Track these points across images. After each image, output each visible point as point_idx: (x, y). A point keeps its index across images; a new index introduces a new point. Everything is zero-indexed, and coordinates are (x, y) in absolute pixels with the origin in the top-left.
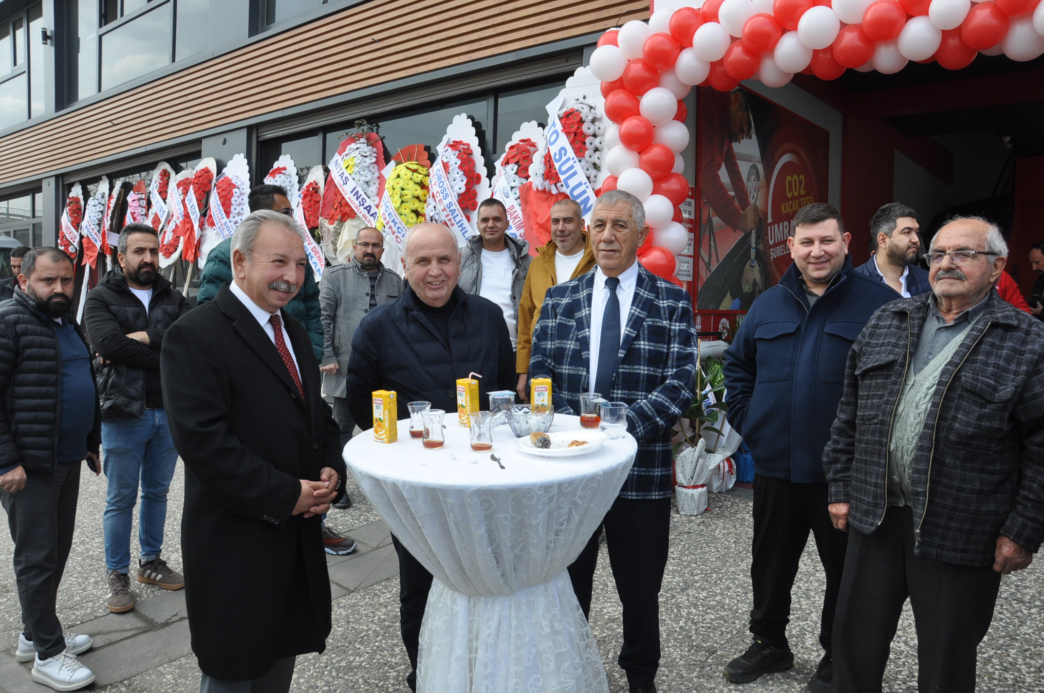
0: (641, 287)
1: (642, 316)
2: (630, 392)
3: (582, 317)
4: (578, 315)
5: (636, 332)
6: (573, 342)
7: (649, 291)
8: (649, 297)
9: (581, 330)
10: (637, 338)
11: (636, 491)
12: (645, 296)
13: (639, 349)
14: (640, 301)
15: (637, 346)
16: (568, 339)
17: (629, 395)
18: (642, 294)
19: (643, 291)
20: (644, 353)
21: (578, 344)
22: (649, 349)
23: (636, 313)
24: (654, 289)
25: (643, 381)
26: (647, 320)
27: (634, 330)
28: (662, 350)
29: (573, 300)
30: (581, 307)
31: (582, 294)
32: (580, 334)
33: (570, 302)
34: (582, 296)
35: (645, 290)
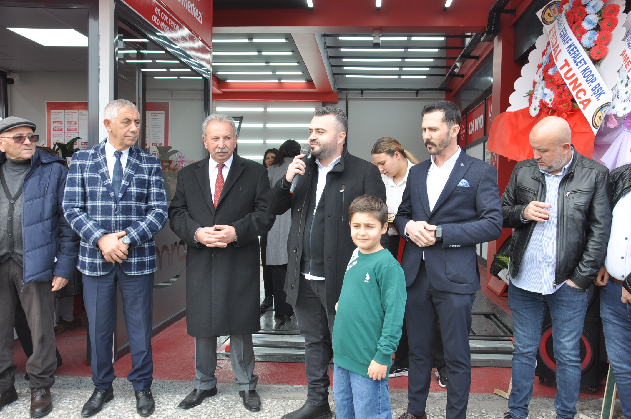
0: (132, 156)
1: (132, 173)
2: (127, 216)
3: (104, 172)
4: (101, 171)
5: (129, 183)
6: (101, 187)
7: (136, 159)
8: (136, 162)
9: (105, 180)
10: (130, 186)
11: (137, 271)
12: (134, 161)
14: (131, 165)
15: (130, 190)
16: (97, 186)
17: (127, 218)
18: (132, 160)
19: (132, 158)
20: (134, 194)
21: (105, 188)
22: (137, 192)
23: (129, 172)
24: (139, 158)
25: (134, 210)
26: (136, 175)
27: (128, 182)
28: (144, 192)
30: (101, 166)
32: (104, 182)
33: (94, 164)
34: (100, 160)
35: (134, 158)
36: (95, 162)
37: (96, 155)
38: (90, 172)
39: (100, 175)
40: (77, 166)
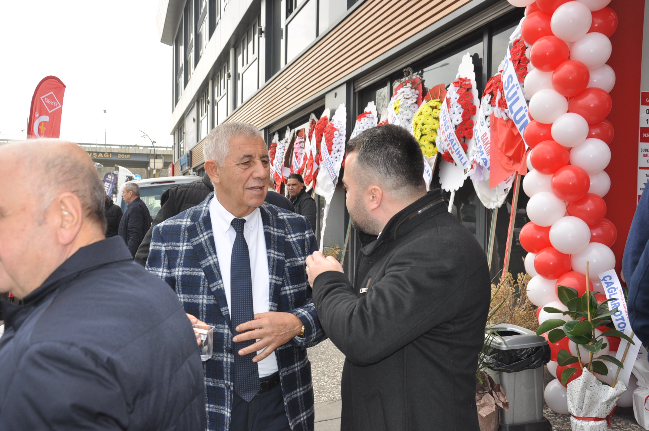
0: (269, 225)
1: (280, 258)
3: (210, 265)
4: (204, 263)
5: (281, 278)
6: (205, 296)
7: (277, 227)
8: (280, 234)
9: (213, 282)
12: (276, 233)
13: (286, 295)
14: (273, 241)
15: (283, 293)
16: (198, 294)
18: (272, 233)
19: (272, 229)
20: (291, 298)
21: (212, 297)
22: (294, 293)
23: (276, 256)
26: (287, 261)
29: (194, 246)
30: (205, 254)
31: (203, 238)
32: (211, 286)
33: (191, 247)
34: (203, 240)
35: (274, 227)
36: (194, 244)
37: (196, 229)
38: (185, 266)
39: (205, 270)
40: (163, 254)
